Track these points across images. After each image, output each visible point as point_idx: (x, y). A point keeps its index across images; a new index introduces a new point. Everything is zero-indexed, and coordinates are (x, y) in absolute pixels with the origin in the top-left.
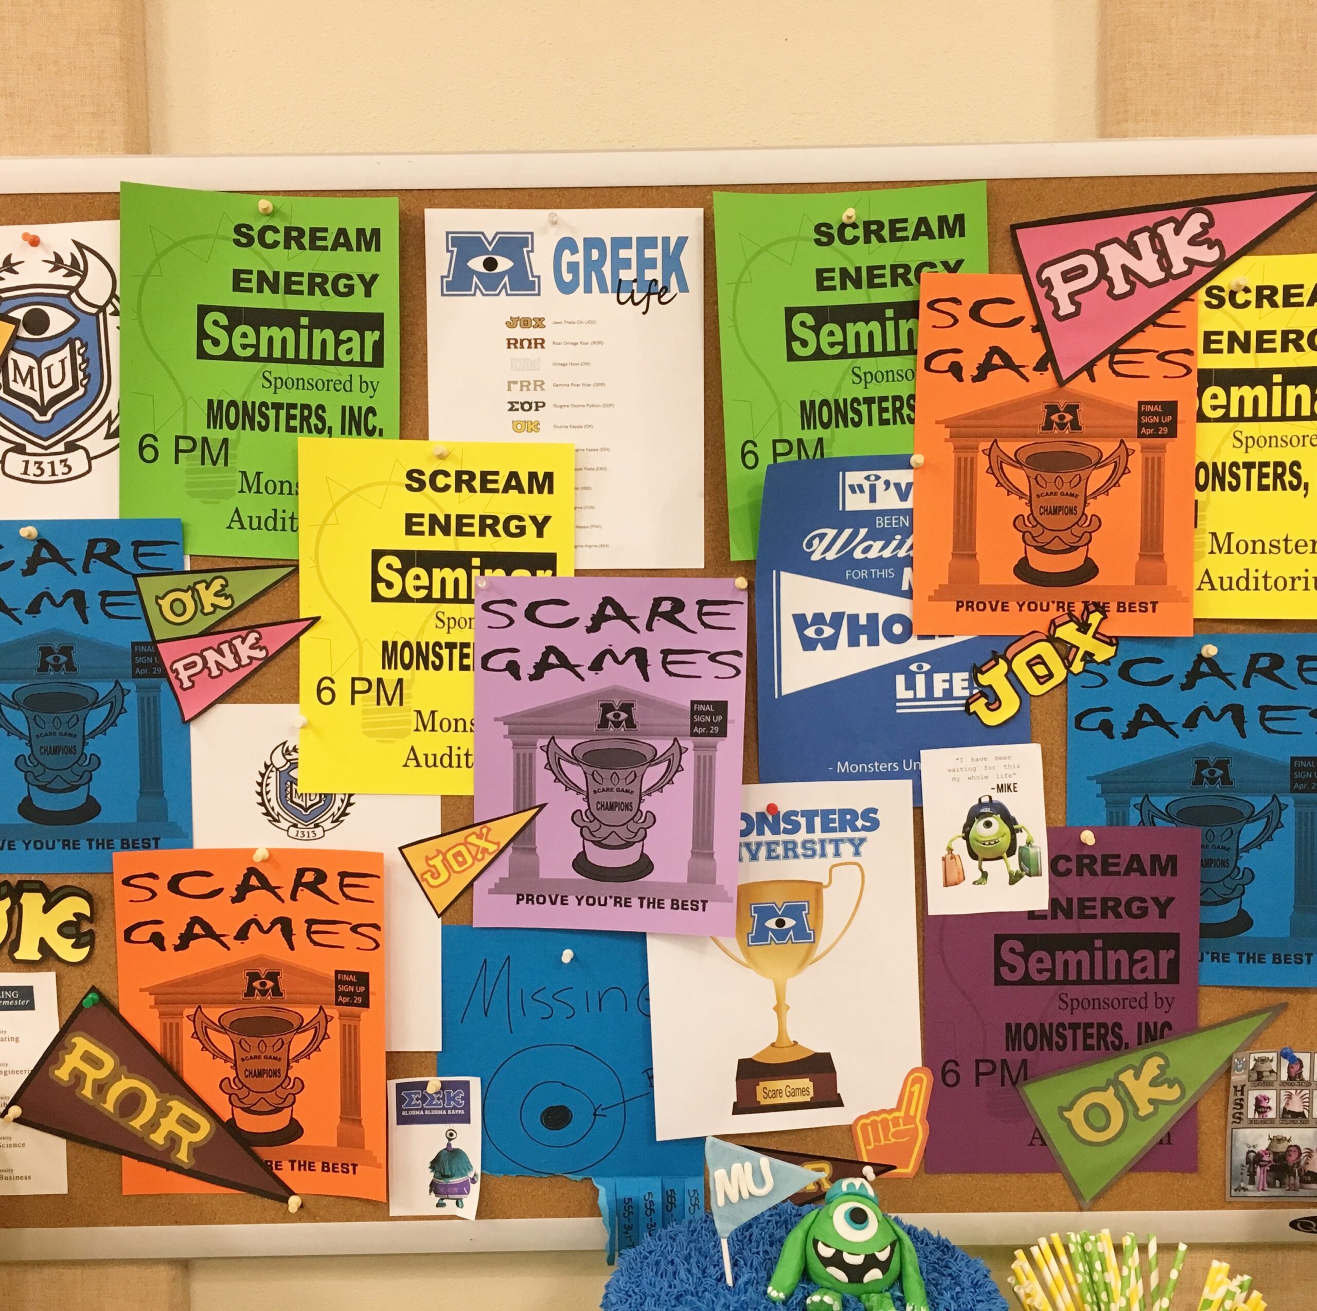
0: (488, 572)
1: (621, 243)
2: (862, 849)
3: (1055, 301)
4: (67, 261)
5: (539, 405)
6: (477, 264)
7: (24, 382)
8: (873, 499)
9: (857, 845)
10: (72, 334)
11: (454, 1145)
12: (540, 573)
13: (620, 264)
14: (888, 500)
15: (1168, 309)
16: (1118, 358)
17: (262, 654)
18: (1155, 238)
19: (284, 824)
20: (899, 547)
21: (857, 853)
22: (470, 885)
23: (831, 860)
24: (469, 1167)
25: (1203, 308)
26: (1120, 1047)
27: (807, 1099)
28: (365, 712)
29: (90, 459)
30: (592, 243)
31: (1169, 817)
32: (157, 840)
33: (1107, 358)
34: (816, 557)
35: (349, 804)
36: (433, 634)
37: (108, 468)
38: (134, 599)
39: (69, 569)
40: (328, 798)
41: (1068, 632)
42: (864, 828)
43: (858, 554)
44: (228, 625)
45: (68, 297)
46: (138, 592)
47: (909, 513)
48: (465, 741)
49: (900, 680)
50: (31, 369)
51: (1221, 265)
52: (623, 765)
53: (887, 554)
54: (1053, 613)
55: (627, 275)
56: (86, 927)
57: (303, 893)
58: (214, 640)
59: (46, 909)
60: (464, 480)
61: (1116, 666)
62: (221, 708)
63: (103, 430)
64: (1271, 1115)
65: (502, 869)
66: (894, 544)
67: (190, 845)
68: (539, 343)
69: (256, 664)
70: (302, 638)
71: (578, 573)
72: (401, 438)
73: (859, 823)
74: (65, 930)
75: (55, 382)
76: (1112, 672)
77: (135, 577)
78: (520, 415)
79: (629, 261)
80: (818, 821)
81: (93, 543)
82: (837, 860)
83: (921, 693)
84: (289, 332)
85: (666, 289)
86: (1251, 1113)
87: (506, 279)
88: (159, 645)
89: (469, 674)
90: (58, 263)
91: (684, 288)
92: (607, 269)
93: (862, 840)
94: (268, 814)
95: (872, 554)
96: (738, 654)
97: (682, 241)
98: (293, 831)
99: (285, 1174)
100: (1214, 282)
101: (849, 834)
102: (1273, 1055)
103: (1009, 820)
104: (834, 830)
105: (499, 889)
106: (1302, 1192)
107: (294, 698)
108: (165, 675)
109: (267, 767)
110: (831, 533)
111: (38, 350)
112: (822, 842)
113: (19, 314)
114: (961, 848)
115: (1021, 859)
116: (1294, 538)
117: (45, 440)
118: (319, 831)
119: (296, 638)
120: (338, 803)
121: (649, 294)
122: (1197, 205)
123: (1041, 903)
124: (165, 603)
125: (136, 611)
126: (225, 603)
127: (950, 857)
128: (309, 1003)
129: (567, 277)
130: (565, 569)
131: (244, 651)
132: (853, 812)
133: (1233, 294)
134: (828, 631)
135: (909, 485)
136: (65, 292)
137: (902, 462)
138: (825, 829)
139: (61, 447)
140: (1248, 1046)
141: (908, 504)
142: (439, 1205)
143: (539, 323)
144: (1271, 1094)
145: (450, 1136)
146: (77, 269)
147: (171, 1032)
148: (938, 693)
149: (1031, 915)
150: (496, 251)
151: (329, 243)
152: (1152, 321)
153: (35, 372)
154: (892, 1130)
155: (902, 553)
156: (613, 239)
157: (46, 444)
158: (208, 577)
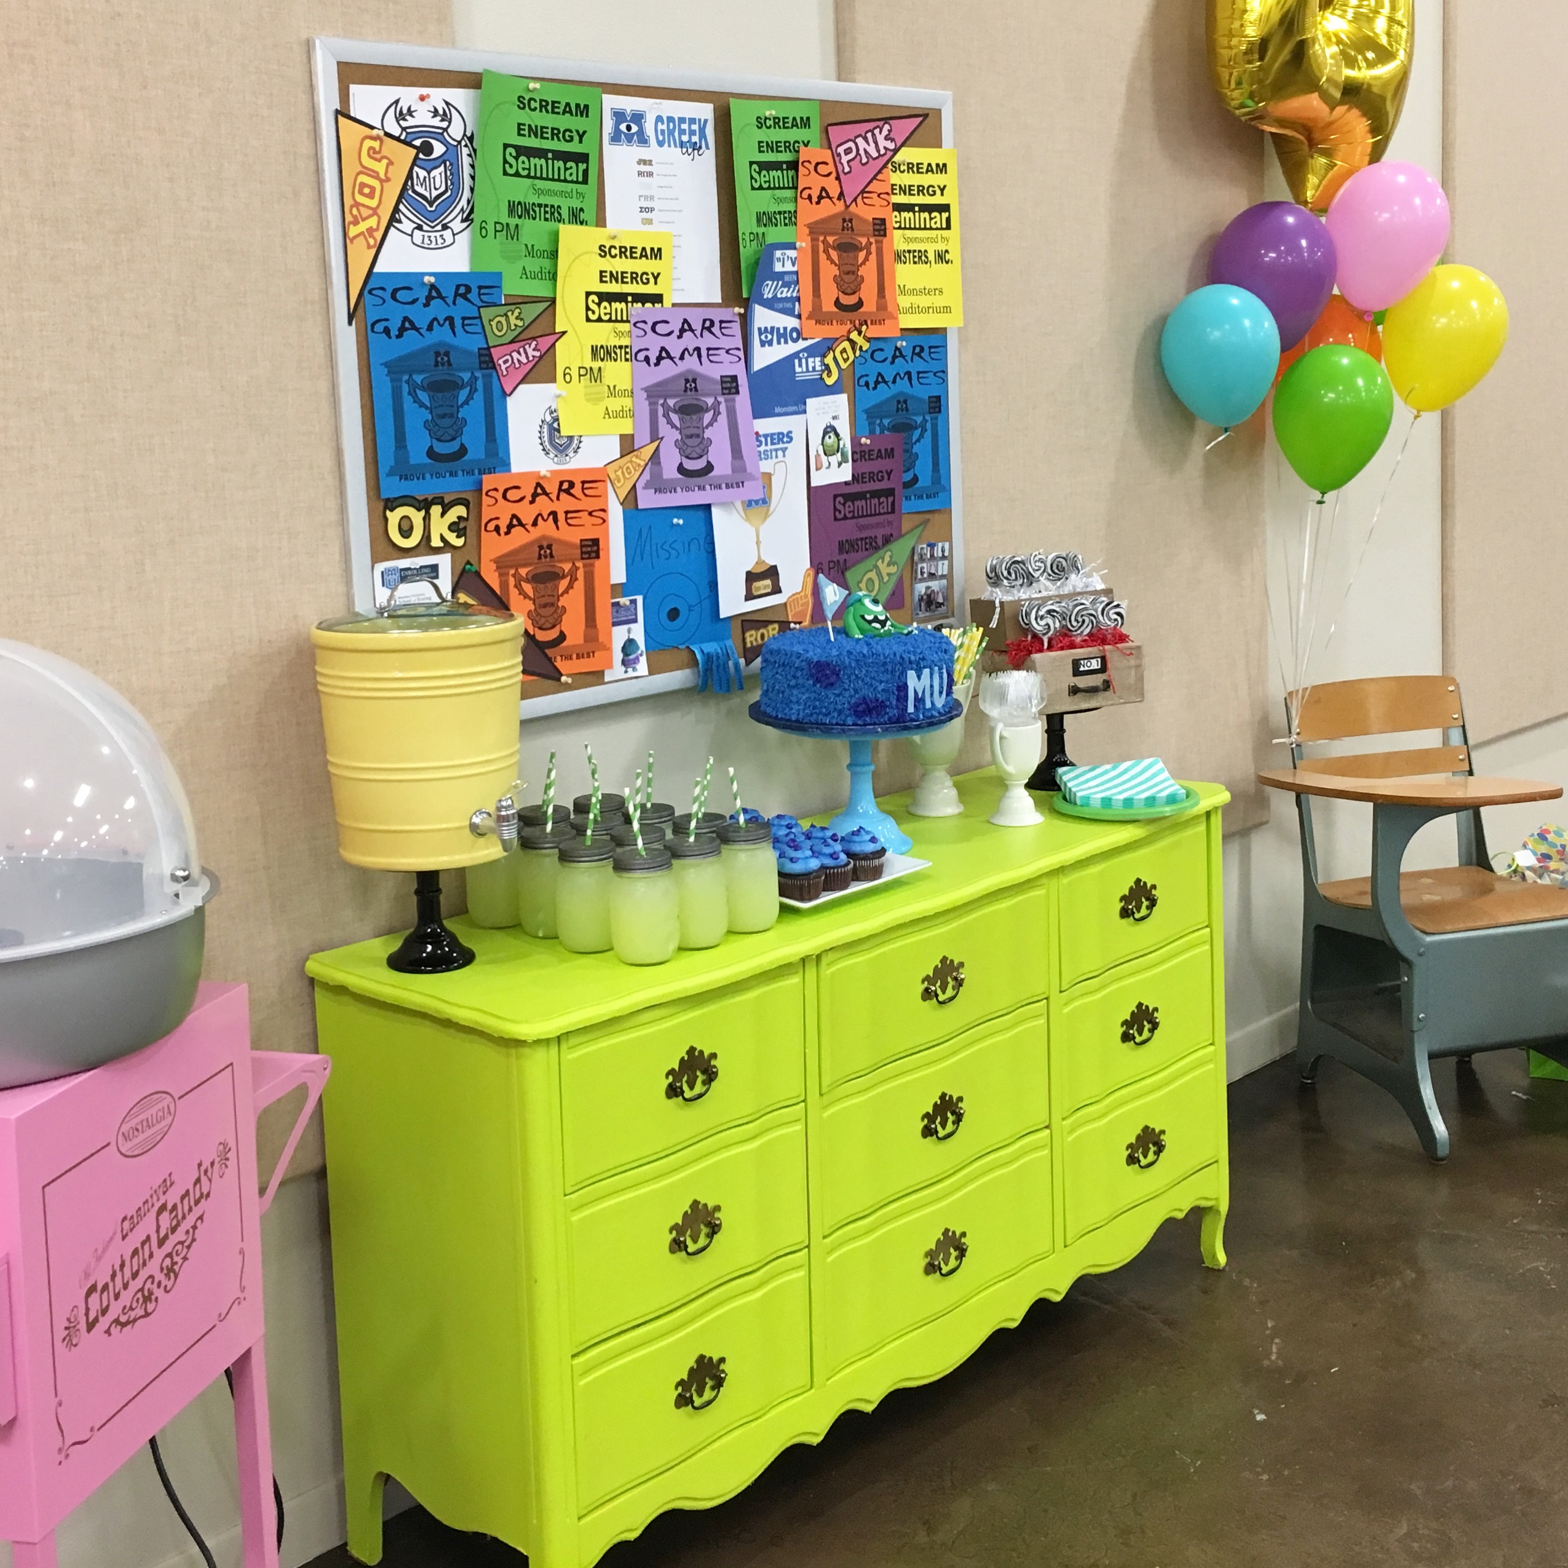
0: (635, 304)
1: (682, 120)
2: (786, 453)
3: (842, 164)
4: (441, 112)
5: (652, 210)
6: (623, 127)
7: (422, 185)
8: (783, 266)
9: (784, 450)
10: (445, 157)
11: (631, 637)
12: (656, 305)
13: (682, 132)
14: (789, 267)
15: (880, 172)
16: (865, 195)
17: (537, 354)
18: (873, 135)
19: (552, 456)
20: (793, 291)
21: (784, 456)
22: (634, 486)
23: (775, 460)
24: (638, 648)
25: (891, 173)
26: (877, 549)
27: (769, 590)
28: (585, 387)
29: (454, 235)
30: (670, 119)
31: (889, 430)
32: (494, 468)
33: (860, 196)
34: (765, 297)
35: (580, 442)
36: (614, 341)
37: (463, 240)
38: (477, 321)
39: (445, 302)
40: (571, 438)
41: (854, 336)
42: (788, 442)
43: (779, 296)
44: (522, 337)
45: (442, 134)
46: (480, 317)
47: (797, 273)
48: (627, 402)
49: (796, 361)
50: (425, 178)
51: (896, 151)
52: (695, 413)
53: (789, 295)
54: (849, 326)
55: (685, 138)
56: (462, 525)
57: (563, 495)
58: (515, 346)
59: (443, 515)
60: (623, 251)
61: (870, 352)
62: (521, 387)
63: (460, 218)
64: (925, 575)
65: (647, 476)
66: (791, 289)
67: (509, 470)
68: (650, 174)
69: (536, 359)
70: (557, 344)
71: (674, 305)
72: (597, 226)
73: (785, 439)
74: (452, 528)
75: (437, 187)
76: (868, 356)
77: (479, 308)
78: (645, 215)
79: (685, 130)
80: (769, 439)
81: (458, 287)
82: (777, 460)
83: (805, 370)
84: (543, 161)
85: (700, 147)
86: (919, 576)
87: (635, 137)
88: (492, 350)
89: (629, 363)
90: (436, 113)
91: (707, 148)
92: (676, 134)
93: (786, 448)
94: (544, 450)
95: (784, 295)
96: (738, 349)
97: (706, 121)
98: (556, 459)
99: (559, 664)
100: (894, 160)
101: (781, 446)
102: (925, 546)
103: (837, 435)
104: (775, 444)
105: (646, 487)
106: (937, 613)
107: (553, 380)
108: (494, 368)
109: (543, 422)
110: (770, 283)
111: (429, 165)
112: (771, 451)
113: (417, 143)
114: (821, 449)
115: (842, 455)
116: (927, 288)
117: (432, 222)
118: (567, 458)
119: (554, 345)
120: (576, 442)
121: (694, 150)
122: (886, 120)
123: (849, 478)
124: (494, 323)
125: (479, 329)
126: (520, 323)
127: (817, 456)
128: (566, 561)
129: (661, 138)
130: (667, 303)
131: (531, 352)
132: (782, 434)
133: (899, 165)
134: (770, 337)
135: (796, 258)
136: (441, 131)
137: (792, 246)
138: (772, 443)
139: (439, 227)
140: (917, 542)
141: (795, 269)
142: (626, 672)
143: (650, 163)
144: (925, 565)
145: (629, 631)
146: (446, 117)
147: (504, 585)
148: (811, 369)
149: (846, 483)
150: (631, 121)
151: (561, 110)
152: (874, 178)
153: (427, 179)
154: (800, 602)
155: (795, 295)
156: (679, 118)
157: (433, 225)
158: (513, 307)
